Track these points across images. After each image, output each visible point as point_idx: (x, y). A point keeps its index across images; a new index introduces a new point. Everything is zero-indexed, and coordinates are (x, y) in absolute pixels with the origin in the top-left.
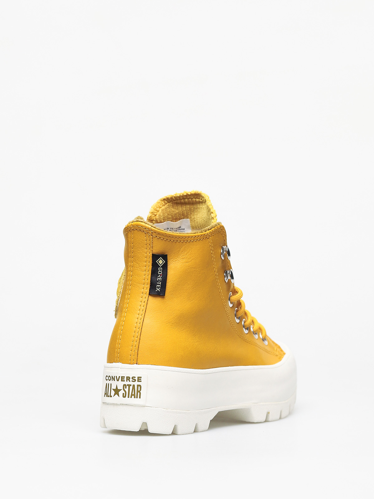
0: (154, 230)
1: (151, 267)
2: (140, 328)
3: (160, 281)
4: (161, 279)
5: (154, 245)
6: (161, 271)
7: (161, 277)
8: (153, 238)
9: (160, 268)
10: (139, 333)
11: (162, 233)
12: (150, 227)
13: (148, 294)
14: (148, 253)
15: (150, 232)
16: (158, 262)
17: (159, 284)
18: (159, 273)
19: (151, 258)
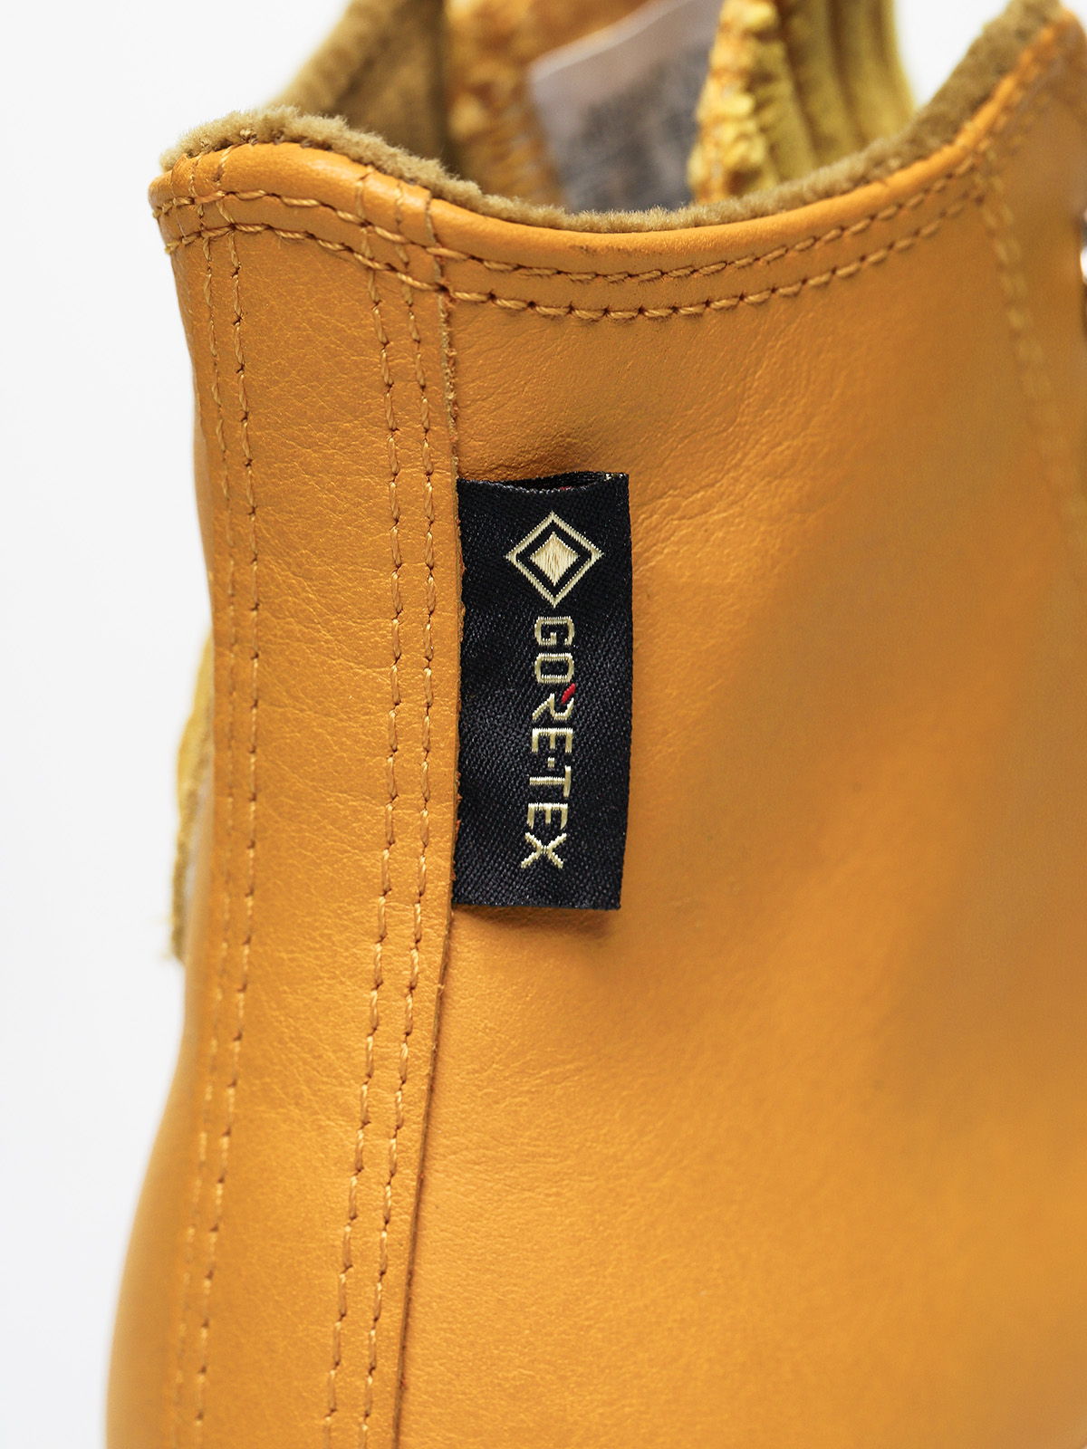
0: (463, 233)
1: (450, 618)
2: (396, 1272)
3: (559, 753)
4: (569, 732)
5: (470, 389)
6: (560, 648)
7: (565, 715)
8: (462, 315)
9: (550, 621)
10: (392, 1317)
11: (552, 250)
12: (414, 200)
13: (446, 899)
14: (412, 472)
15: (425, 260)
16: (523, 557)
17: (552, 794)
18: (550, 668)
19: (448, 525)
